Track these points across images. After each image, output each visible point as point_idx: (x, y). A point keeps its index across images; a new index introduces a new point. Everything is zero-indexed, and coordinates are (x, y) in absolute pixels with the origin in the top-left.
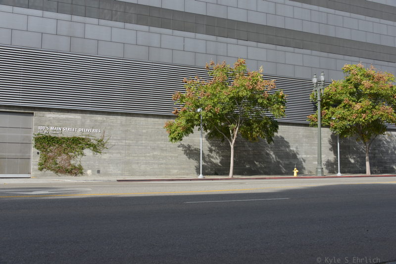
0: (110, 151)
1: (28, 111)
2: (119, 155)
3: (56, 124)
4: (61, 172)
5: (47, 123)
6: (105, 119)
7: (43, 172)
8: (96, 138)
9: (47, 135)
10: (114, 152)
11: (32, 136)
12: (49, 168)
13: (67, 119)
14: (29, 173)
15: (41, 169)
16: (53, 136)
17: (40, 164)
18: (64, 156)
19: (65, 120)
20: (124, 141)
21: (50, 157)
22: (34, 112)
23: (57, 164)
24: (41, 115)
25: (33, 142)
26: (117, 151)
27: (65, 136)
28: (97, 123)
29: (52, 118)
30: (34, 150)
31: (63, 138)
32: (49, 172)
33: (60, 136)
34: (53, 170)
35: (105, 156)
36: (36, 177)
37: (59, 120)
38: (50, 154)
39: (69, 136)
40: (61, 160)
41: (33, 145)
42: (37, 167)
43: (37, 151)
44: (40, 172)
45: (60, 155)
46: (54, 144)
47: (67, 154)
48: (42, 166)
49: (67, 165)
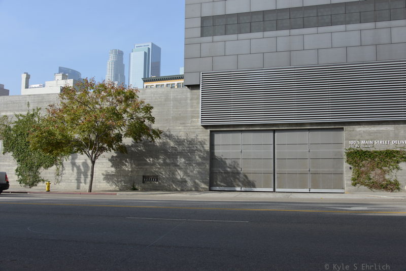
1: (338, 127)
3: (367, 137)
4: (376, 188)
5: (358, 137)
7: (357, 187)
9: (358, 149)
11: (344, 152)
12: (362, 184)
13: (379, 132)
14: (343, 189)
15: (355, 185)
16: (364, 150)
17: (354, 179)
18: (378, 171)
19: (376, 133)
21: (362, 172)
22: (344, 127)
23: (370, 179)
24: (352, 129)
25: (345, 157)
27: (378, 150)
29: (362, 132)
30: (346, 166)
31: (375, 152)
32: (363, 187)
33: (372, 149)
34: (367, 185)
36: (350, 192)
37: (370, 133)
38: (363, 169)
39: (381, 150)
40: (374, 175)
41: (345, 160)
42: (350, 182)
43: (350, 166)
44: (353, 188)
45: (373, 169)
46: (366, 158)
47: (381, 168)
48: (356, 182)
49: (381, 180)
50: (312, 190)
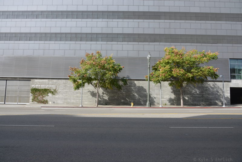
0: (59, 94)
1: (29, 79)
2: (62, 96)
3: (38, 84)
4: (40, 103)
5: (35, 84)
6: (57, 81)
7: (33, 102)
8: (53, 89)
9: (35, 88)
10: (60, 94)
11: (30, 88)
12: (35, 101)
13: (43, 82)
14: (29, 103)
15: (33, 101)
16: (37, 88)
17: (33, 99)
18: (41, 96)
20: (64, 90)
21: (36, 97)
22: (31, 80)
23: (38, 99)
24: (34, 81)
25: (30, 91)
26: (62, 94)
27: (42, 88)
28: (54, 83)
30: (31, 94)
32: (36, 102)
33: (40, 88)
35: (57, 96)
37: (39, 82)
38: (36, 95)
40: (40, 98)
42: (31, 100)
44: (32, 103)
45: (40, 96)
46: (37, 91)
47: (42, 95)
48: (33, 100)
49: (42, 100)
50: (18, 103)
